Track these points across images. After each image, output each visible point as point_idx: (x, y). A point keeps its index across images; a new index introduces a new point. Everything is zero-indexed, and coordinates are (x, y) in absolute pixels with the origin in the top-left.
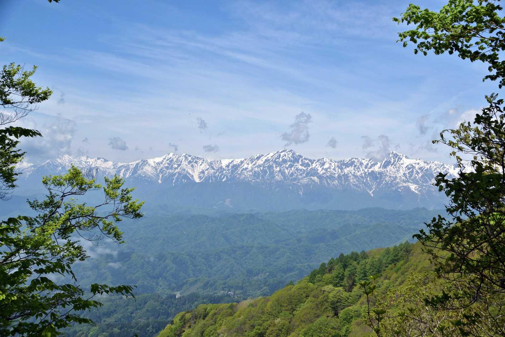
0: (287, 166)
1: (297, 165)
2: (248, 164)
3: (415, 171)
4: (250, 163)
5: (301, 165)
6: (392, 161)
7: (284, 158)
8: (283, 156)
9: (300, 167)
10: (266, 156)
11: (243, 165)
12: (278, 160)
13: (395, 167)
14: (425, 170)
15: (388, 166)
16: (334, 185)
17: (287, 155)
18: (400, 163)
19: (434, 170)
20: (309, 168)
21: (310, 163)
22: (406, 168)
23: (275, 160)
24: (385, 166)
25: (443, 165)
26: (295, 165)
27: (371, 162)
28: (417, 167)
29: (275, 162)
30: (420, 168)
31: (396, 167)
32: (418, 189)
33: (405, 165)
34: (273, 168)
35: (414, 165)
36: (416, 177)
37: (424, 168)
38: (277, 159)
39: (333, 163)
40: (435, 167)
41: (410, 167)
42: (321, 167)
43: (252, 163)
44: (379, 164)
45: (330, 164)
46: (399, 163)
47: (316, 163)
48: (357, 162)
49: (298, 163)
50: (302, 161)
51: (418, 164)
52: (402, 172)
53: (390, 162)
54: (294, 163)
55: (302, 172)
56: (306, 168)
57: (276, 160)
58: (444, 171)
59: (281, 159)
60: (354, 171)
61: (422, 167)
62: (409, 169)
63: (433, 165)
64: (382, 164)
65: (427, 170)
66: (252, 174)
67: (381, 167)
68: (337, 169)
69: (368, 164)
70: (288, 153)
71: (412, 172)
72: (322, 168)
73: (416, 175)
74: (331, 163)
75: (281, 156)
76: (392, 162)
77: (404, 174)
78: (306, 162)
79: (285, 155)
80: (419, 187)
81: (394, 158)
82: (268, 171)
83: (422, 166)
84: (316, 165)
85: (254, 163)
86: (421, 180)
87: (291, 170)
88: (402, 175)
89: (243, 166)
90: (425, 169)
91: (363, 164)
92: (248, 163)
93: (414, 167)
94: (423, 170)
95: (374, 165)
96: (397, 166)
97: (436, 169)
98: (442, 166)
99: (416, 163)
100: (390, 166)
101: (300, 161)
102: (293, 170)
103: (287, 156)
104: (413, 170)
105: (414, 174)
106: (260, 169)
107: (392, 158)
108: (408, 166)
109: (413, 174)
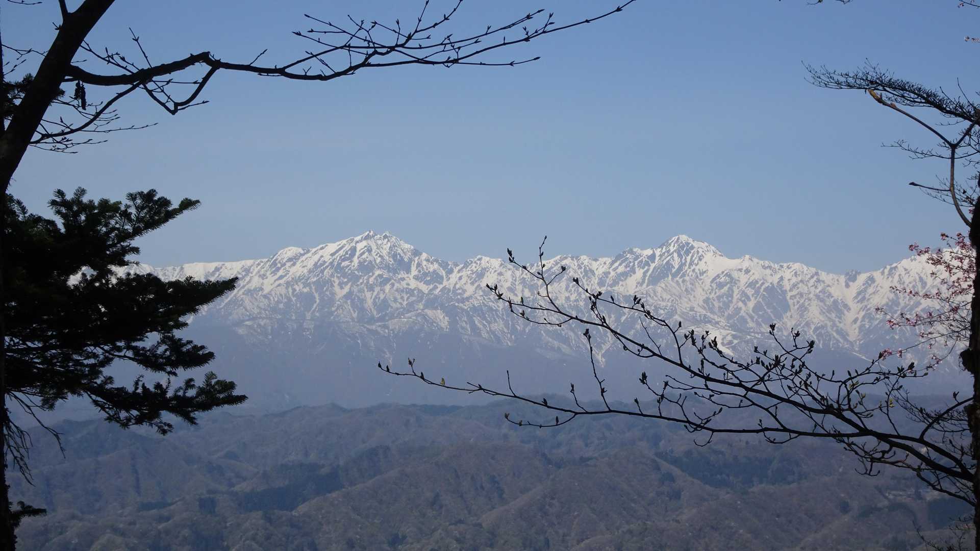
0: (371, 280)
1: (403, 279)
2: (263, 277)
3: (736, 291)
4: (269, 273)
5: (416, 278)
6: (676, 264)
7: (364, 256)
8: (363, 253)
9: (413, 284)
10: (315, 253)
11: (248, 279)
12: (346, 263)
13: (680, 281)
14: (765, 290)
15: (664, 278)
16: (493, 333)
17: (374, 247)
18: (697, 271)
19: (791, 290)
20: (440, 287)
21: (443, 273)
22: (714, 286)
23: (339, 264)
24: (655, 279)
25: (817, 274)
26: (400, 276)
27: (617, 268)
28: (744, 279)
29: (339, 269)
30: (752, 285)
31: (684, 281)
32: (730, 343)
33: (712, 274)
34: (332, 286)
35: (735, 275)
36: (740, 309)
37: (763, 284)
38: (344, 260)
39: (510, 273)
40: (794, 280)
41: (722, 280)
42: (472, 284)
43: (274, 273)
44: (639, 273)
45: (500, 274)
46: (694, 270)
47: (459, 271)
48: (576, 268)
49: (408, 271)
50: (419, 265)
51: (747, 271)
52: (700, 295)
53: (669, 265)
54: (395, 271)
55: (414, 298)
56: (431, 286)
57: (343, 264)
58: (818, 291)
59: (356, 260)
60: (567, 294)
61: (757, 282)
62: (721, 286)
63: (788, 274)
64: (648, 274)
65: (771, 290)
66: (269, 306)
67: (643, 282)
68: (519, 287)
69: (607, 274)
70: (379, 242)
71: (730, 294)
72: (476, 285)
73: (740, 304)
74: (503, 270)
75: (358, 254)
76: (677, 267)
77: (706, 301)
78: (431, 270)
79: (370, 250)
80: (734, 337)
81: (680, 256)
82: (317, 295)
83: (756, 277)
84: (460, 278)
85: (281, 273)
86: (752, 318)
87: (384, 291)
88: (701, 303)
89: (249, 282)
90: (766, 285)
91: (594, 274)
92: (262, 272)
93: (733, 281)
94: (760, 288)
95: (625, 275)
96: (687, 278)
97: (795, 286)
98: (812, 277)
99: (740, 270)
100: (670, 277)
101: (413, 268)
102: (387, 291)
103: (374, 254)
104: (731, 289)
105: (734, 300)
106: (294, 290)
107: (675, 255)
108: (718, 276)
109: (731, 302)
